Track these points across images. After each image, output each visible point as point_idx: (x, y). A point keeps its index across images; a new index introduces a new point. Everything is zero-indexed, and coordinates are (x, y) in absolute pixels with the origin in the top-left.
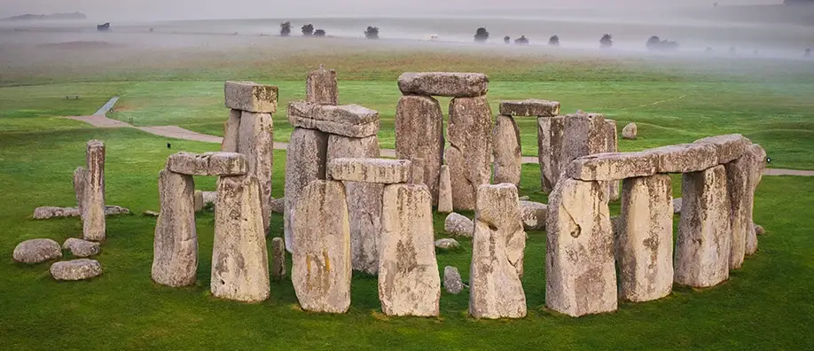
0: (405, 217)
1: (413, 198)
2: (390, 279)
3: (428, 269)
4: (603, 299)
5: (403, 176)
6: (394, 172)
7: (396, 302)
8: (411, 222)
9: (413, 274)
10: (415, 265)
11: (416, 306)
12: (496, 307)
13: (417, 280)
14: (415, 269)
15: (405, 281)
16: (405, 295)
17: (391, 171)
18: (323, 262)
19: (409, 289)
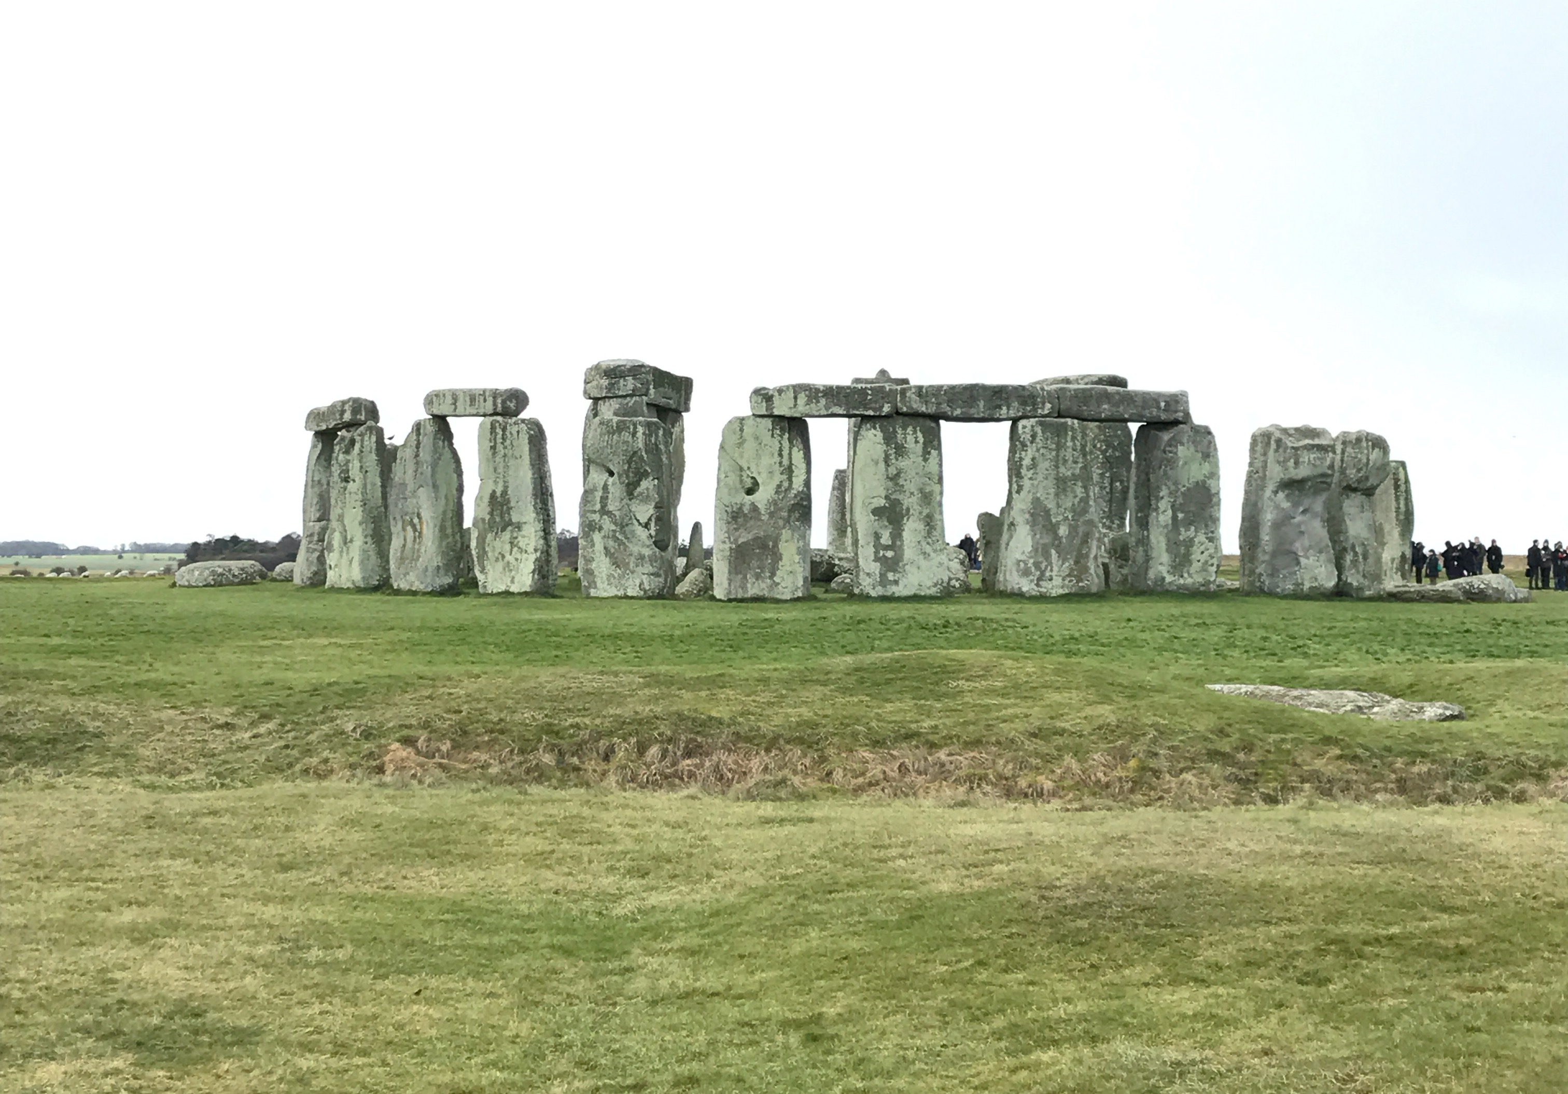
0: (498, 459)
1: (508, 433)
2: (482, 540)
3: (525, 527)
4: (776, 579)
5: (495, 404)
6: (485, 401)
7: (491, 574)
8: (507, 467)
9: (506, 536)
10: (510, 523)
11: (512, 582)
12: (608, 579)
13: (511, 543)
14: (510, 528)
15: (497, 543)
16: (500, 565)
17: (482, 398)
18: (418, 527)
19: (503, 557)
